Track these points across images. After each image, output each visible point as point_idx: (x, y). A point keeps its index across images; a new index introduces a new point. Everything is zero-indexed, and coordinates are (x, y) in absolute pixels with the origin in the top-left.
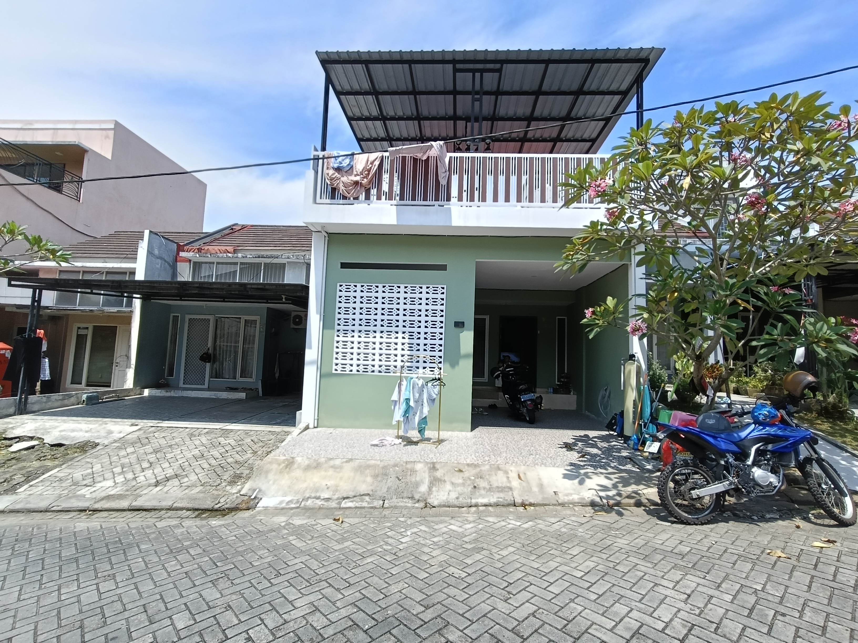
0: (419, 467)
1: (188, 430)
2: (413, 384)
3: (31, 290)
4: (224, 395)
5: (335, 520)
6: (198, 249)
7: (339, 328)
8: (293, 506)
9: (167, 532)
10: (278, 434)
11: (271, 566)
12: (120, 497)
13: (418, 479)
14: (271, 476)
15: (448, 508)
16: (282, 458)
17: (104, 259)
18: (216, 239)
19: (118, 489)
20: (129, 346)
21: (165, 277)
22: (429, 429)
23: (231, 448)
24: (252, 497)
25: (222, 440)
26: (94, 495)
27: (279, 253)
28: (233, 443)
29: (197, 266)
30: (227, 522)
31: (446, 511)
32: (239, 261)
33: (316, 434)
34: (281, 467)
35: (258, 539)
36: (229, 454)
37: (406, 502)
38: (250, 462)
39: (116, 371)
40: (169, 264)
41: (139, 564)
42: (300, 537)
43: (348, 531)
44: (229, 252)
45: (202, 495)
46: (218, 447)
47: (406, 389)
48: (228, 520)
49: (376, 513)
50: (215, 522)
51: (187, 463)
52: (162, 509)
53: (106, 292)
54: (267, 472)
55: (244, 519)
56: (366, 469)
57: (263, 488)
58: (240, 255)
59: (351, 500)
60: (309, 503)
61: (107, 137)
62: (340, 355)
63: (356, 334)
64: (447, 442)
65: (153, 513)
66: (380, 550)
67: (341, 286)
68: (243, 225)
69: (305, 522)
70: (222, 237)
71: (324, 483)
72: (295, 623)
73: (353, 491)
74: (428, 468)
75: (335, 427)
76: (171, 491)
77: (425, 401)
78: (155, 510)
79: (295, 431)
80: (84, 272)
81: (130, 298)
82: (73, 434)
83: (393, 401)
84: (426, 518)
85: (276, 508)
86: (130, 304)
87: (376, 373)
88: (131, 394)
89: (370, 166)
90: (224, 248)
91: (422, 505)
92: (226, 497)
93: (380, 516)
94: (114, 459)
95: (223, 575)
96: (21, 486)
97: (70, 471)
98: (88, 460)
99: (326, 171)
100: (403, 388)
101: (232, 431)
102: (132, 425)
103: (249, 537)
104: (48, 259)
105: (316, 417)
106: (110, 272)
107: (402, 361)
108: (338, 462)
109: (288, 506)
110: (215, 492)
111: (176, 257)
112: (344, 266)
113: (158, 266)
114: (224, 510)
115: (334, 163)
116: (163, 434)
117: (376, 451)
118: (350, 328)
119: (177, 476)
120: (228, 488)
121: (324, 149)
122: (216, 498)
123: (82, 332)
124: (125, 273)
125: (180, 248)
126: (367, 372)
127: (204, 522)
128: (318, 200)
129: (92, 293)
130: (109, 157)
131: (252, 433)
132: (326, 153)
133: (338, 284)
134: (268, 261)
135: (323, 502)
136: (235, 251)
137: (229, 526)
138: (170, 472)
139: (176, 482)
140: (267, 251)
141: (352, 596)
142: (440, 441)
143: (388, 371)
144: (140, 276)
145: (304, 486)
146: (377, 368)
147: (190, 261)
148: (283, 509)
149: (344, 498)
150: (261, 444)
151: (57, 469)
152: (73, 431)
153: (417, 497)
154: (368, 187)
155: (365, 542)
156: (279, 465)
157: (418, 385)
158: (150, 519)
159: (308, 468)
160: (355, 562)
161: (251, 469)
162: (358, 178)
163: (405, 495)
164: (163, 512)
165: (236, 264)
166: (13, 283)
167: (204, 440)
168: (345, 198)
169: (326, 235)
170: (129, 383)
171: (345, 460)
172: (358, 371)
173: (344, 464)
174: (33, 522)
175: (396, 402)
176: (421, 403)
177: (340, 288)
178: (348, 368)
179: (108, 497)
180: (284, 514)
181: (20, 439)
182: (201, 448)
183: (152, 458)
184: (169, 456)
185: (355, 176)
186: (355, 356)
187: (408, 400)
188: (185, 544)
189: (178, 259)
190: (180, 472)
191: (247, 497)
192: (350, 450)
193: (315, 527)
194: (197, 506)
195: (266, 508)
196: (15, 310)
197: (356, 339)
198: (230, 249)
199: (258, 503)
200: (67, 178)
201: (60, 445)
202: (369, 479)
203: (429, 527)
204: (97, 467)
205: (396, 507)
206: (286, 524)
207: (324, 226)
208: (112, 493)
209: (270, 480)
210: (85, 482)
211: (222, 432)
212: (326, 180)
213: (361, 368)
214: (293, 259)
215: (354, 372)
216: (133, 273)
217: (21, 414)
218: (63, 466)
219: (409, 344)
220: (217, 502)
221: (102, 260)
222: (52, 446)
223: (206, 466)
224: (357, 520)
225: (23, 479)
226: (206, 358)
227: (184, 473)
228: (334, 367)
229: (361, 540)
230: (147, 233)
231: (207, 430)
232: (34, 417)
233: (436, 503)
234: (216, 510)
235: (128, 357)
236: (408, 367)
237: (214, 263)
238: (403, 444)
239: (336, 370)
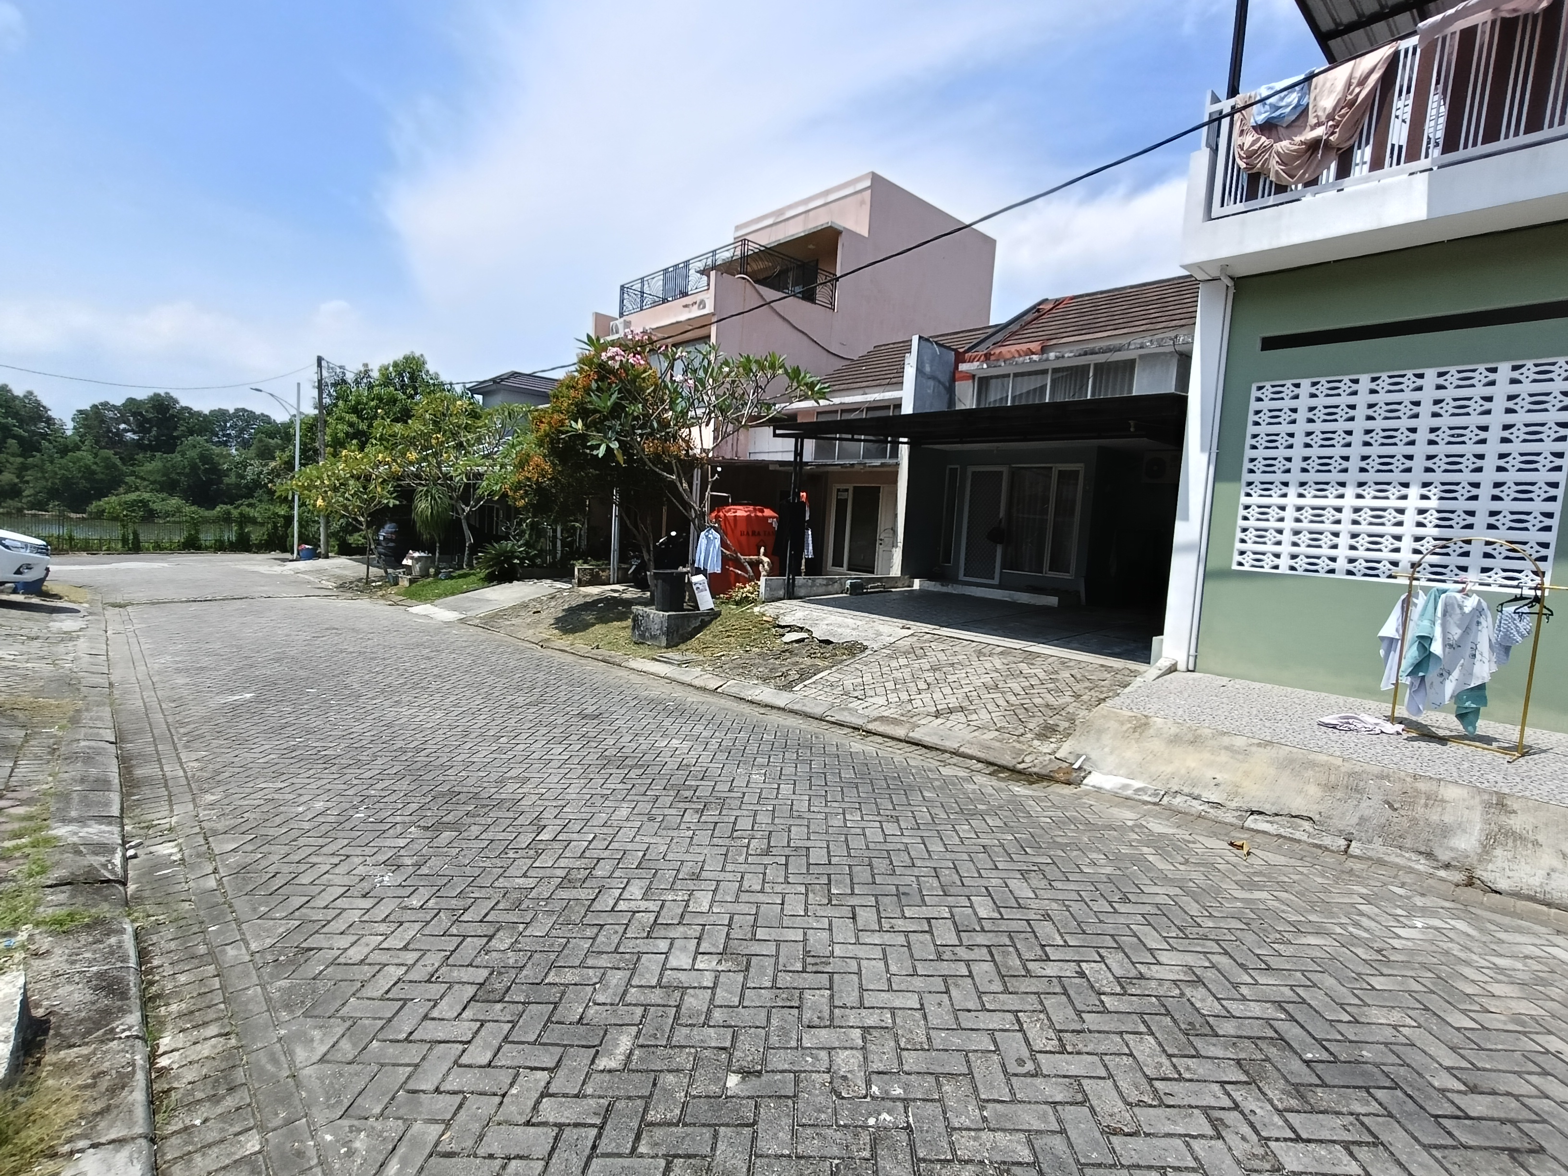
0: (1451, 793)
1: (974, 644)
2: (1446, 605)
3: (793, 440)
4: (1024, 598)
5: (1232, 844)
6: (985, 355)
7: (1251, 477)
8: (1146, 798)
9: (954, 784)
10: (1117, 672)
11: (1111, 881)
12: (895, 722)
13: (1448, 819)
14: (1106, 739)
15: (1545, 908)
16: (1127, 713)
17: (864, 390)
18: (1014, 334)
19: (892, 711)
20: (896, 515)
21: (938, 406)
22: (1490, 717)
23: (1038, 682)
24: (1076, 766)
25: (1023, 666)
26: (866, 712)
27: (1123, 341)
28: (1042, 675)
29: (983, 383)
30: (1035, 794)
31: (1536, 912)
32: (1050, 366)
33: (1191, 682)
34: (1125, 728)
35: (1088, 834)
36: (1036, 691)
37: (1410, 859)
38: (1070, 709)
39: (880, 550)
40: (945, 387)
41: (923, 815)
42: (1160, 851)
43: (1260, 873)
44: (1033, 353)
45: (998, 744)
46: (1018, 676)
47: (1422, 615)
48: (1036, 791)
49: (1329, 859)
50: (1019, 789)
51: (975, 693)
52: (946, 751)
53: (868, 437)
54: (1100, 732)
55: (1063, 796)
56: (1306, 769)
57: (1094, 756)
58: (1052, 355)
59: (1269, 818)
60: (1178, 801)
61: (862, 202)
62: (1251, 535)
63: (1292, 491)
64: (1550, 755)
65: (934, 753)
66: (1339, 930)
67: (1260, 388)
68: (1057, 300)
69: (1171, 831)
70: (1022, 327)
71: (1210, 774)
72: (1160, 985)
73: (1273, 804)
74: (1483, 801)
75: (1232, 676)
76: (956, 728)
77: (1484, 647)
78: (937, 749)
79: (1150, 672)
80: (843, 411)
81: (896, 444)
82: (840, 630)
83: (1382, 638)
84: (1469, 908)
85: (1116, 795)
86: (895, 454)
87: (1340, 576)
88: (899, 584)
89: (1357, 90)
90: (1024, 347)
91: (1458, 877)
92: (1034, 756)
93: (1339, 868)
94: (885, 670)
95: (1036, 868)
96: (797, 684)
97: (841, 676)
98: (857, 666)
99: (1236, 140)
100: (1415, 613)
101: (1039, 655)
102: (903, 628)
103: (1073, 827)
104: (806, 398)
105: (1192, 652)
106: (872, 407)
107: (1416, 551)
108: (1240, 742)
109: (1137, 797)
110: (1018, 746)
111: (954, 373)
112: (1269, 344)
113: (930, 391)
114: (1030, 774)
115: (1258, 115)
116: (942, 647)
117: (1333, 737)
118: (1279, 477)
119: (962, 709)
120: (1036, 743)
121: (1233, 91)
122: (1019, 755)
123: (843, 496)
124: (888, 407)
125: (960, 358)
126: (1317, 571)
127: (1003, 785)
128: (1216, 210)
129: (852, 440)
130: (865, 233)
131: (1072, 664)
132: (1239, 100)
133: (1254, 387)
134: (1101, 358)
135: (1206, 807)
136: (1044, 350)
137: (1042, 801)
138: (953, 702)
139: (960, 717)
140: (1099, 339)
141: (1274, 988)
142: (1523, 750)
143: (1372, 570)
144: (907, 409)
145: (1169, 769)
146: (1341, 564)
147: (973, 376)
148: (1127, 798)
149: (1253, 813)
150: (1087, 684)
151: (828, 671)
152: (840, 626)
153: (1444, 856)
154: (1346, 145)
155: (1304, 904)
156: (1122, 724)
157: (1461, 607)
158: (931, 761)
159: (1175, 740)
160: (1280, 932)
161: (1072, 721)
162: (1320, 131)
163: (1408, 843)
164: (947, 755)
165: (1044, 372)
166: (778, 432)
167: (998, 662)
168: (1281, 189)
169: (1230, 284)
170: (896, 570)
171: (1256, 741)
172: (1293, 568)
173: (1254, 749)
174: (810, 729)
175: (1392, 640)
176: (1469, 652)
177: (1259, 394)
178: (1268, 561)
179: (881, 719)
180: (1131, 808)
181: (792, 628)
182: (994, 675)
183: (930, 677)
184: (951, 678)
185: (1313, 128)
186: (1287, 537)
187: (1424, 641)
188: (980, 807)
189: (957, 376)
190: (965, 704)
191: (1065, 765)
192: (1268, 724)
193: (1191, 845)
194: (992, 759)
195: (1098, 790)
196: (778, 468)
197: (1292, 500)
198: (1035, 346)
199: (1084, 778)
200: (821, 279)
201: (828, 642)
202: (1313, 790)
203: (1481, 930)
204: (867, 678)
205: (1381, 862)
206: (1135, 825)
207: (1225, 265)
208: (885, 714)
209: (1105, 746)
210: (856, 694)
211: (1024, 655)
212: (1238, 160)
213: (1301, 562)
214: (1152, 349)
215: (1284, 569)
216: (899, 406)
217: (790, 599)
218: (834, 669)
219: (1439, 511)
220: (1020, 760)
221: (861, 391)
222: (821, 641)
223: (1002, 702)
224: (1281, 860)
225: (797, 676)
226: (997, 535)
227: (972, 707)
228: (1237, 558)
229: (1293, 898)
230: (915, 339)
231: (1001, 649)
232: (802, 604)
233: (1502, 884)
234: (1019, 772)
235: (894, 531)
236: (1432, 566)
237: (1008, 376)
238: (1405, 735)
239: (1240, 564)
